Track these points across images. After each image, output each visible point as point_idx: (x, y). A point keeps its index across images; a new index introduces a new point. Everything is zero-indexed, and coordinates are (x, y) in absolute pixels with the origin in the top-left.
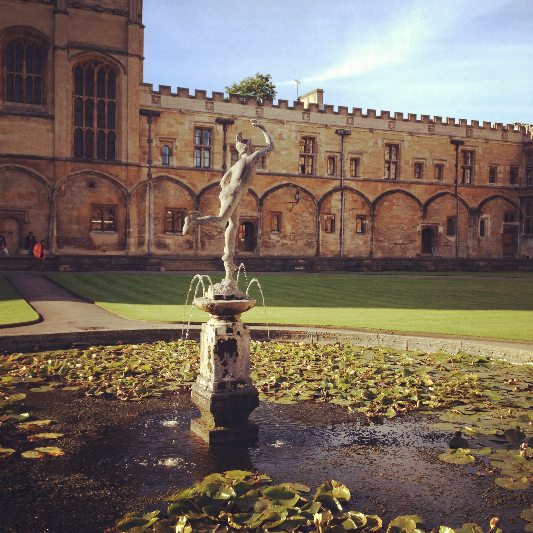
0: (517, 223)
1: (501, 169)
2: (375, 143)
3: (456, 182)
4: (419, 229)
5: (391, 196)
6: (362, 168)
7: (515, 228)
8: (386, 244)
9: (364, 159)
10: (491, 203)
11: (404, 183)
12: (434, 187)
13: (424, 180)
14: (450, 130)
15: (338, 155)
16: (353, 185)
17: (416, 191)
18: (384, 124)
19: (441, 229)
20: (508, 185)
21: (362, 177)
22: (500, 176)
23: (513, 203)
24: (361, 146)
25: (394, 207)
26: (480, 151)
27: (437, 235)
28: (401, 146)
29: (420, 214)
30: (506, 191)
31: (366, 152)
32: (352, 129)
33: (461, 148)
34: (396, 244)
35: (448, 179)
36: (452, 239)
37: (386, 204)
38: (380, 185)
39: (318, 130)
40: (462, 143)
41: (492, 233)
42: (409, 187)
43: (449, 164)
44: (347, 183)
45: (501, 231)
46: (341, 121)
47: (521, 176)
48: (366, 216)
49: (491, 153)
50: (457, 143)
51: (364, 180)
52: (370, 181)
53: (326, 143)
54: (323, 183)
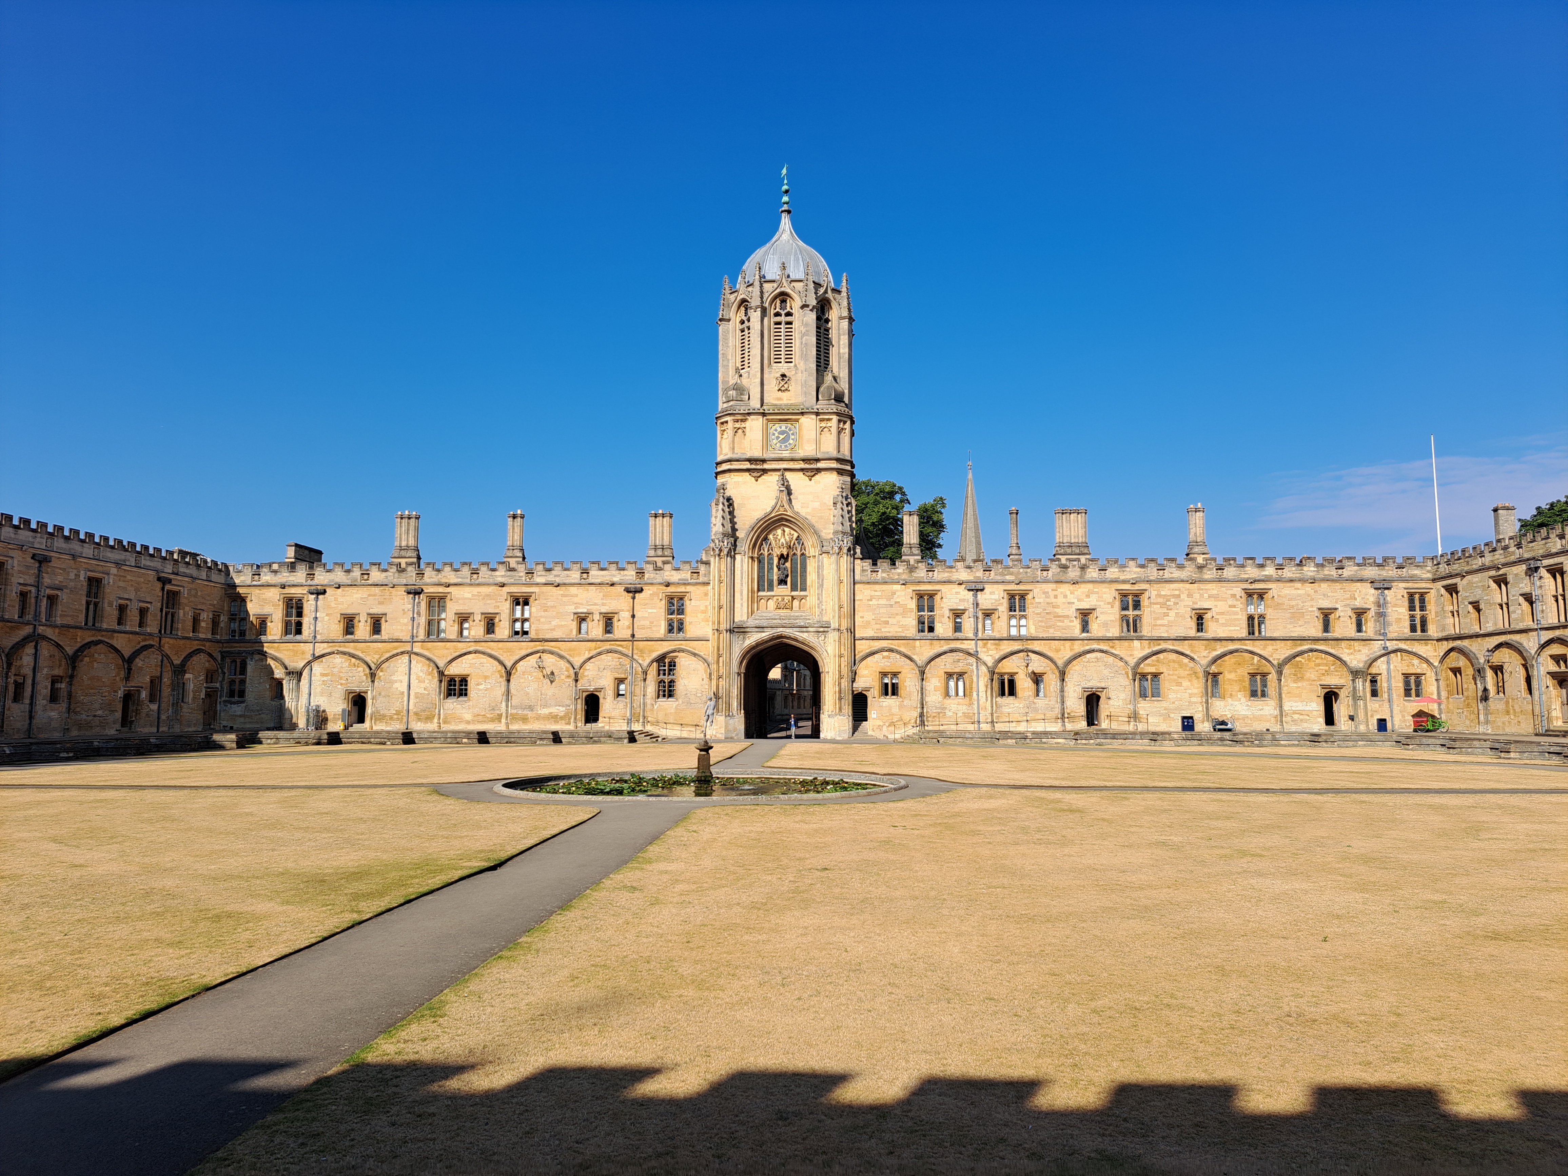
0: (218, 685)
1: (204, 616)
2: (77, 576)
3: (160, 631)
4: (120, 694)
5: (93, 649)
6: (59, 609)
7: (215, 691)
8: (84, 717)
9: (64, 596)
10: (195, 658)
11: (107, 630)
12: (139, 638)
13: (128, 628)
14: (156, 564)
15: (33, 589)
16: (49, 632)
17: (119, 642)
18: (88, 551)
19: (144, 695)
20: (209, 636)
21: (59, 621)
22: (203, 624)
23: (214, 659)
24: (60, 578)
25: (95, 664)
26: (185, 592)
27: (139, 703)
28: (105, 582)
29: (122, 674)
30: (208, 644)
31: (66, 587)
32: (52, 554)
33: (168, 587)
34: (95, 716)
35: (152, 627)
36: (154, 707)
37: (87, 659)
38: (80, 633)
39: (11, 553)
40: (169, 581)
41: (194, 698)
42: (112, 638)
43: (155, 608)
44: (41, 630)
45: (203, 695)
46: (40, 543)
47: (222, 625)
48: (62, 677)
49: (196, 596)
50: (164, 581)
51: (63, 626)
52: (68, 627)
53: (20, 572)
54: (12, 628)
